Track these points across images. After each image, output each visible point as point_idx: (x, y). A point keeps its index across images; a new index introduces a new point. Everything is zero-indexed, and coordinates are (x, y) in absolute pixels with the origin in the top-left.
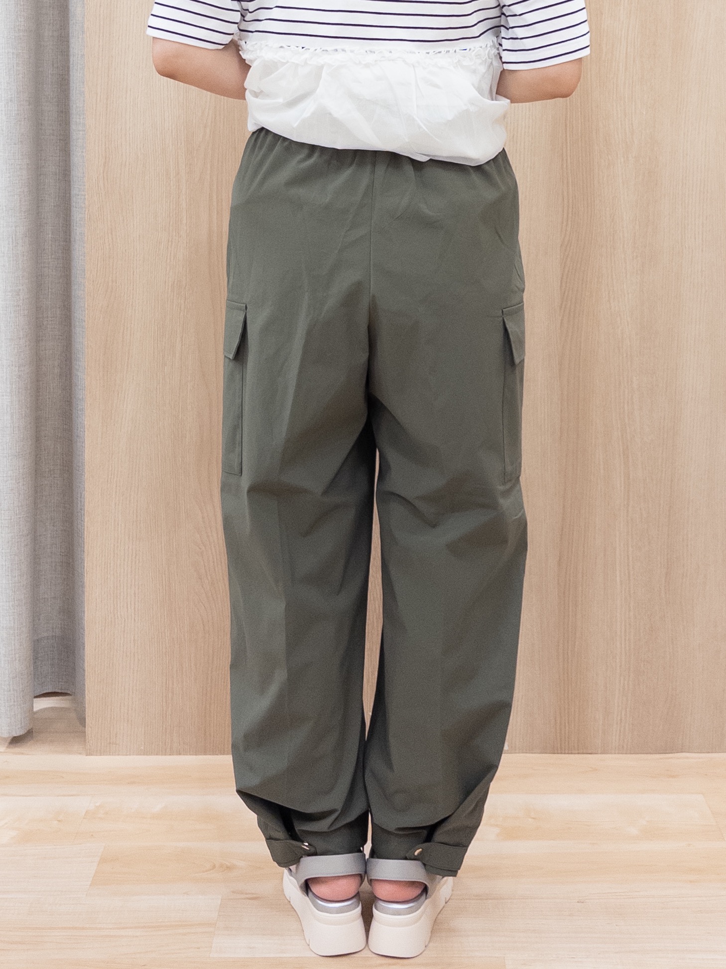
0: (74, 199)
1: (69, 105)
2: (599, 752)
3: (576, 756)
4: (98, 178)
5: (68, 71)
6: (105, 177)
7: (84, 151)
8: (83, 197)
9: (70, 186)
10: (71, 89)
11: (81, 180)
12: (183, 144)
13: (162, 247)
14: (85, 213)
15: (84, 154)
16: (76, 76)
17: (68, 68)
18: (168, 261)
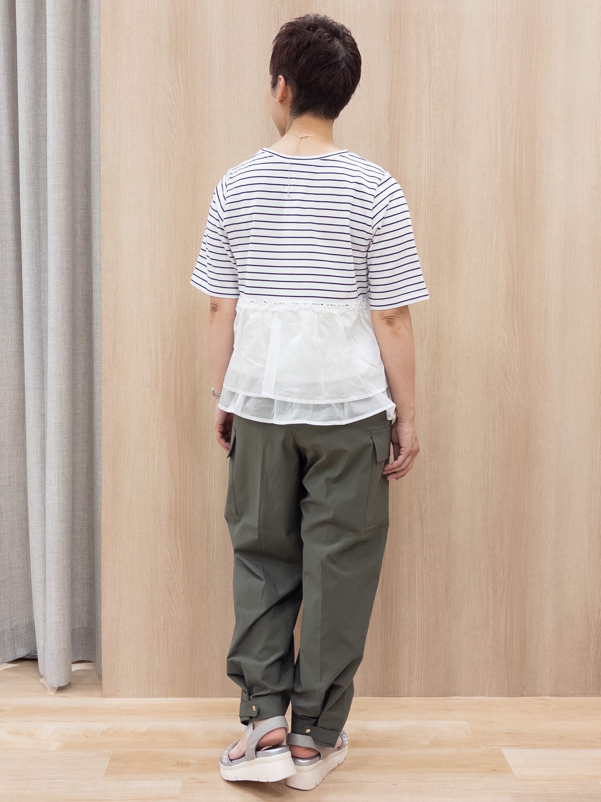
0: (95, 369)
1: (92, 313)
2: (406, 696)
3: (392, 698)
4: (109, 356)
5: (92, 293)
6: (114, 355)
7: (101, 340)
8: (100, 368)
9: (93, 361)
10: (94, 304)
11: (99, 357)
12: (160, 336)
13: (147, 397)
14: (102, 377)
15: (101, 342)
16: (96, 296)
17: (92, 291)
18: (151, 406)
